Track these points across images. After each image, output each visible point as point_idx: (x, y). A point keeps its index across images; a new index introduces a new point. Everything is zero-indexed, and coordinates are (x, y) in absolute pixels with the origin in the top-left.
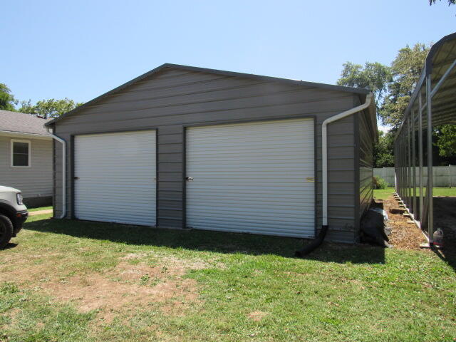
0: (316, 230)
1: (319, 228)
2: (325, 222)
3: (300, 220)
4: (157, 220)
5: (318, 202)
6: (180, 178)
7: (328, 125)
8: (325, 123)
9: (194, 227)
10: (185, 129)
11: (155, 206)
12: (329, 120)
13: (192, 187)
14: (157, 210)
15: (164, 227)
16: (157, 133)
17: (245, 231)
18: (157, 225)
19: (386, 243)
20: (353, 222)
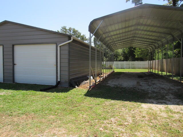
0: (56, 82)
1: (57, 82)
2: (59, 80)
3: (51, 79)
4: (4, 80)
5: (57, 73)
6: (12, 64)
7: (60, 46)
8: (59, 46)
9: (17, 82)
10: (13, 46)
11: (3, 74)
12: (60, 45)
13: (16, 68)
14: (4, 76)
15: (7, 82)
16: (3, 47)
17: (35, 83)
18: (4, 82)
19: (76, 87)
20: (67, 80)
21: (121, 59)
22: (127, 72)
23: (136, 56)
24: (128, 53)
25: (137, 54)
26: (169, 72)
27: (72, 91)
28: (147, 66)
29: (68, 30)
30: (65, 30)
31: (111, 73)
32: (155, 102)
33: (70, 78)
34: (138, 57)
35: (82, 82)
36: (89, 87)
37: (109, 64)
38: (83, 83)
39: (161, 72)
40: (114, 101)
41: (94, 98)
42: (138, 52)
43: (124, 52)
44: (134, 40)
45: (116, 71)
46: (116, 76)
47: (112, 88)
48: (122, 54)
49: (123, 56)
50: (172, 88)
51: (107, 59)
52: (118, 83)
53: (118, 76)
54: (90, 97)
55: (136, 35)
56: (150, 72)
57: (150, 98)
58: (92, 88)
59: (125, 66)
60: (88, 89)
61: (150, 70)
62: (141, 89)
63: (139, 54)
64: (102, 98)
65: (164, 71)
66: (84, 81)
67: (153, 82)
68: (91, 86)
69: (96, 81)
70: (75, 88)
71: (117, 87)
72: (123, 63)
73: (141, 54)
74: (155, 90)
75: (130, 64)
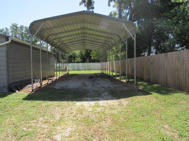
19: (17, 91)
20: (6, 85)
21: (78, 61)
22: (81, 73)
23: (92, 58)
24: (85, 55)
25: (93, 56)
26: (117, 73)
27: (9, 96)
28: (100, 68)
29: (19, 29)
30: (15, 28)
31: (64, 75)
32: (90, 99)
33: (10, 83)
34: (94, 58)
35: (25, 87)
36: (31, 91)
37: (65, 66)
38: (27, 86)
39: (112, 73)
40: (52, 102)
41: (32, 101)
42: (94, 53)
43: (81, 54)
44: (84, 42)
45: (71, 72)
46: (67, 78)
47: (57, 90)
48: (79, 56)
49: (80, 58)
50: (111, 86)
51: (65, 61)
52: (65, 85)
53: (70, 78)
54: (27, 100)
55: (85, 38)
56: (102, 73)
57: (87, 97)
58: (35, 91)
59: (81, 68)
60: (30, 92)
61: (103, 71)
62: (84, 90)
63: (95, 56)
64: (40, 100)
65: (114, 72)
66: (28, 85)
67: (99, 82)
68: (35, 89)
69: (41, 85)
70: (15, 92)
71: (62, 89)
72: (79, 65)
73: (96, 56)
74: (96, 89)
75: (86, 66)
